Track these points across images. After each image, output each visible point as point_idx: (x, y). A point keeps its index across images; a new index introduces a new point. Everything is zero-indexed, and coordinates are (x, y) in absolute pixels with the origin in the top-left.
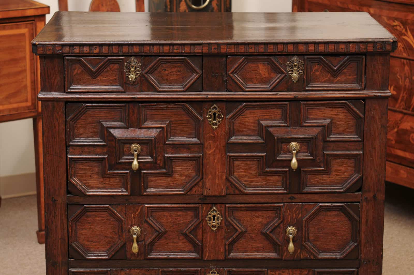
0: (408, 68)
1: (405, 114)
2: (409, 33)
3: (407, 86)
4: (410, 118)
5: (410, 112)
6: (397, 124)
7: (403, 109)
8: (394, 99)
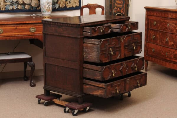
7: (175, 48)
8: (173, 45)
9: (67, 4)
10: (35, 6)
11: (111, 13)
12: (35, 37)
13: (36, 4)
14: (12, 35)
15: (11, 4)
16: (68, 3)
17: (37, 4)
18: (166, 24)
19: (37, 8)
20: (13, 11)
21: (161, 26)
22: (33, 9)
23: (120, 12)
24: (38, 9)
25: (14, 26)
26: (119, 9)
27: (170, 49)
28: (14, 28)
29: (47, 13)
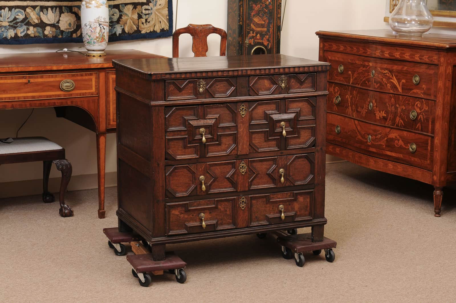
0: (393, 99)
1: (392, 128)
2: (394, 78)
3: (393, 111)
4: (394, 131)
5: (395, 127)
6: (387, 135)
7: (390, 125)
8: (385, 119)
9: (140, 24)
10: (67, 29)
11: (241, 45)
12: (72, 102)
13: (70, 24)
14: (19, 98)
15: (12, 24)
16: (143, 23)
17: (72, 25)
18: (368, 72)
19: (72, 35)
20: (16, 41)
21: (355, 75)
22: (62, 35)
23: (262, 44)
24: (74, 36)
25: (23, 78)
26: (258, 35)
27: (378, 128)
28: (24, 81)
29: (97, 47)
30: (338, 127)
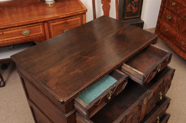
30: (167, 29)
